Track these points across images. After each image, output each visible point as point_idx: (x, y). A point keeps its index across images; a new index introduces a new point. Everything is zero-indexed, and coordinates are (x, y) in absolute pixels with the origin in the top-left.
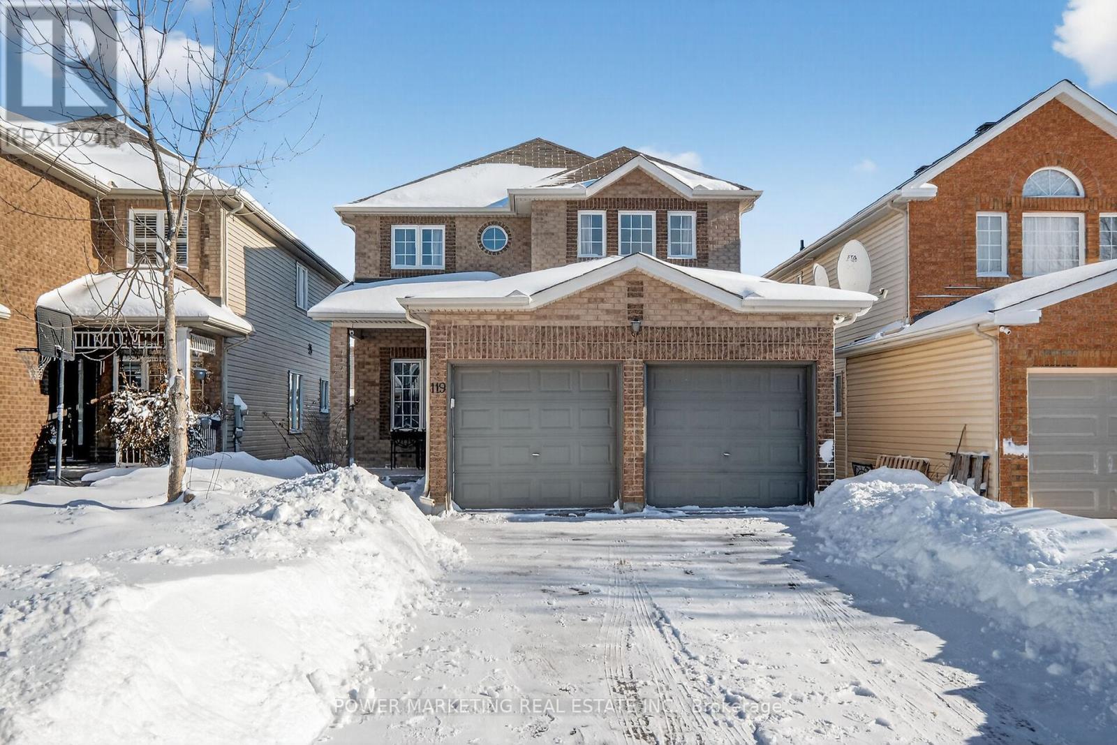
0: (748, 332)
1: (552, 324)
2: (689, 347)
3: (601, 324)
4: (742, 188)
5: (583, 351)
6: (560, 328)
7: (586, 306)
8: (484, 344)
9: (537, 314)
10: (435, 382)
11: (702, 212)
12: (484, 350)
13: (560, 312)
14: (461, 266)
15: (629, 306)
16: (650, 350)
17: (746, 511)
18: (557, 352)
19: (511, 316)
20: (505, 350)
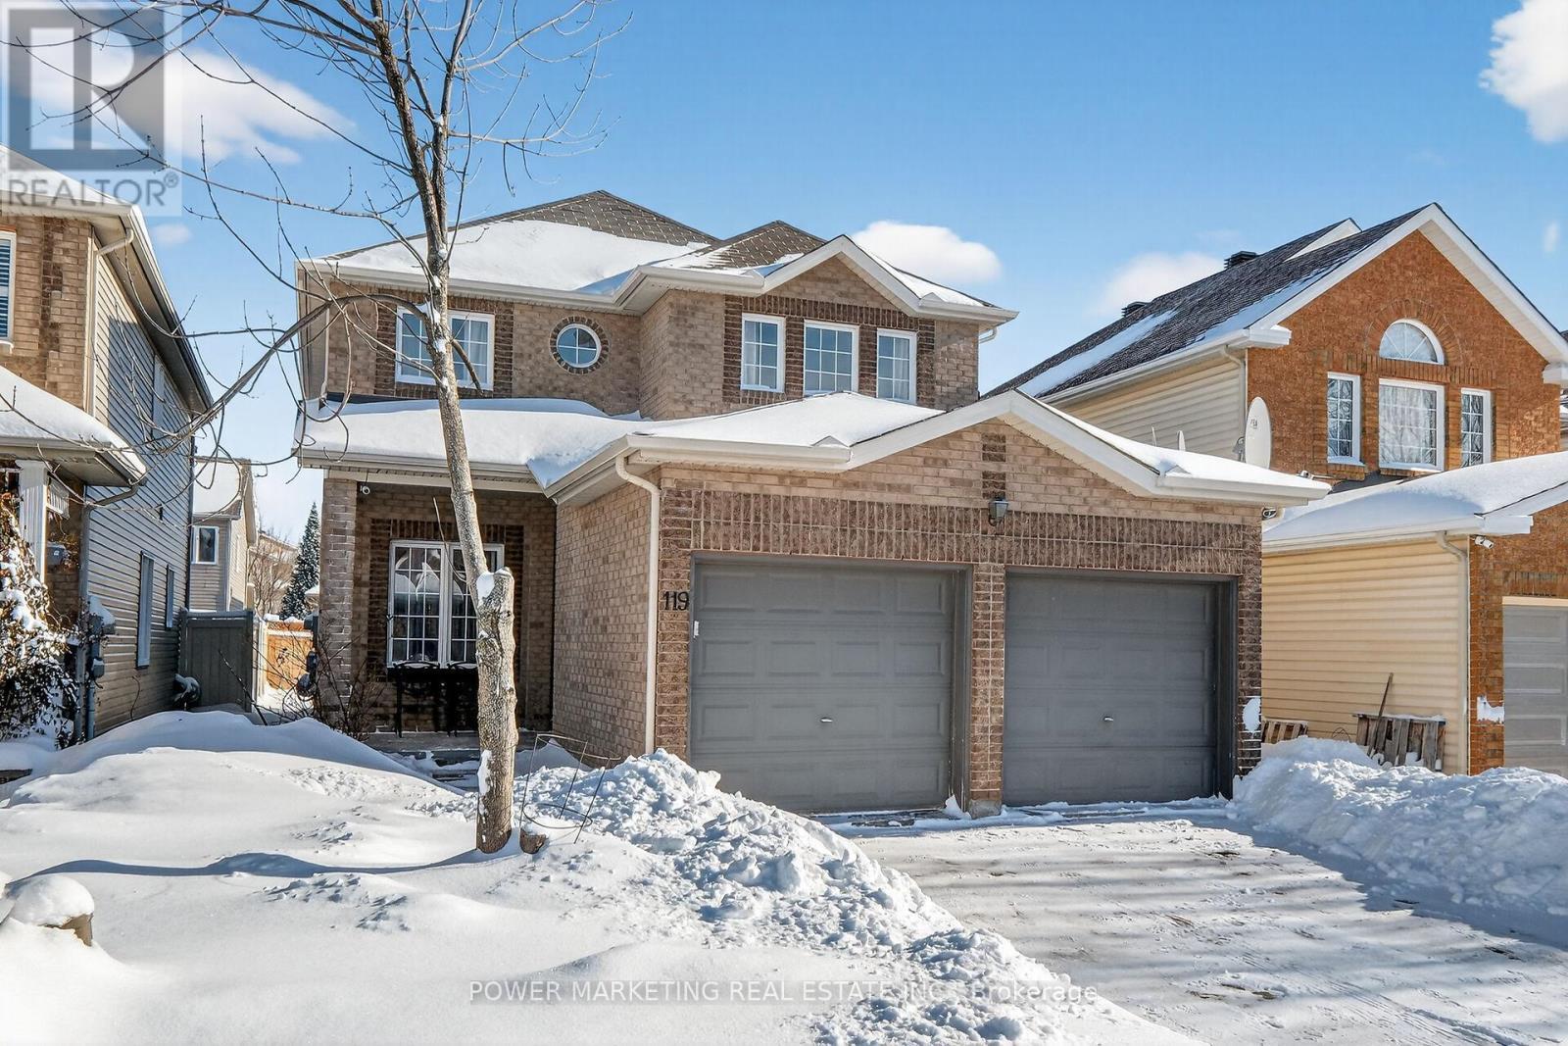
0: (1151, 527)
1: (868, 496)
2: (1070, 546)
3: (944, 502)
4: (986, 304)
5: (916, 546)
6: (881, 505)
7: (920, 471)
8: (757, 526)
9: (846, 480)
10: (671, 590)
11: (927, 334)
12: (757, 537)
13: (881, 479)
14: (522, 387)
15: (985, 475)
16: (1014, 548)
17: (1145, 809)
18: (875, 545)
19: (799, 479)
20: (791, 538)
